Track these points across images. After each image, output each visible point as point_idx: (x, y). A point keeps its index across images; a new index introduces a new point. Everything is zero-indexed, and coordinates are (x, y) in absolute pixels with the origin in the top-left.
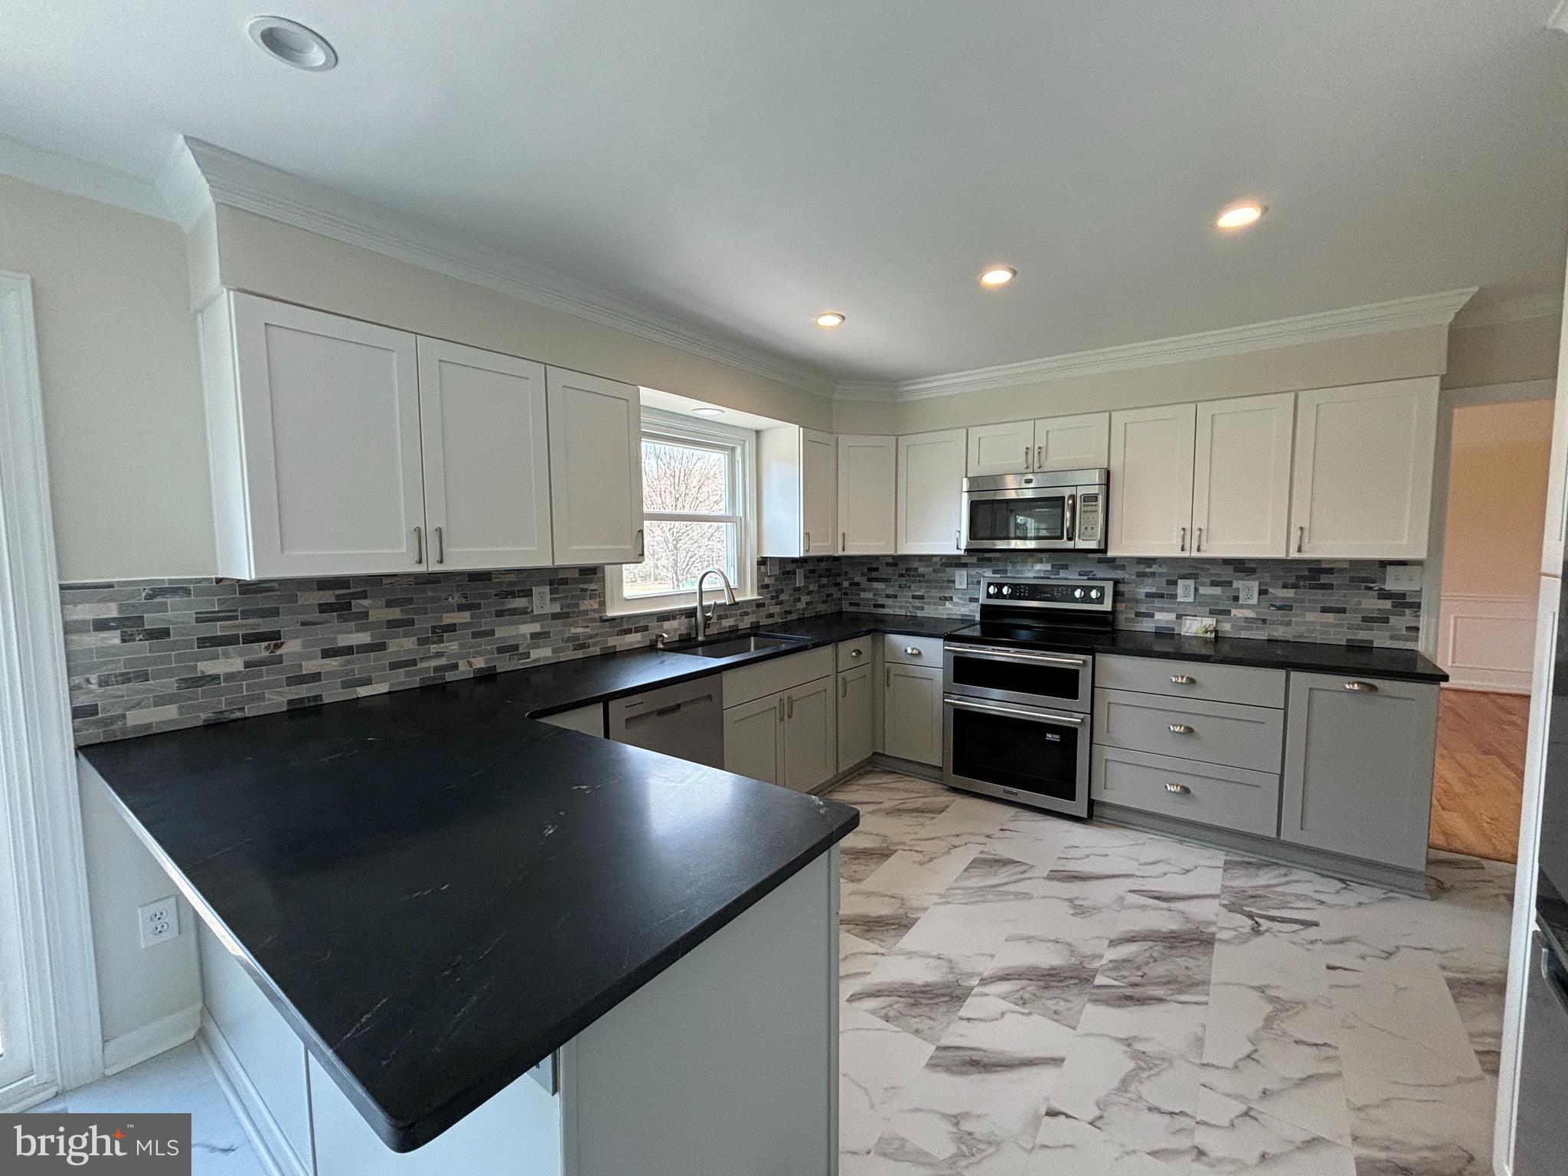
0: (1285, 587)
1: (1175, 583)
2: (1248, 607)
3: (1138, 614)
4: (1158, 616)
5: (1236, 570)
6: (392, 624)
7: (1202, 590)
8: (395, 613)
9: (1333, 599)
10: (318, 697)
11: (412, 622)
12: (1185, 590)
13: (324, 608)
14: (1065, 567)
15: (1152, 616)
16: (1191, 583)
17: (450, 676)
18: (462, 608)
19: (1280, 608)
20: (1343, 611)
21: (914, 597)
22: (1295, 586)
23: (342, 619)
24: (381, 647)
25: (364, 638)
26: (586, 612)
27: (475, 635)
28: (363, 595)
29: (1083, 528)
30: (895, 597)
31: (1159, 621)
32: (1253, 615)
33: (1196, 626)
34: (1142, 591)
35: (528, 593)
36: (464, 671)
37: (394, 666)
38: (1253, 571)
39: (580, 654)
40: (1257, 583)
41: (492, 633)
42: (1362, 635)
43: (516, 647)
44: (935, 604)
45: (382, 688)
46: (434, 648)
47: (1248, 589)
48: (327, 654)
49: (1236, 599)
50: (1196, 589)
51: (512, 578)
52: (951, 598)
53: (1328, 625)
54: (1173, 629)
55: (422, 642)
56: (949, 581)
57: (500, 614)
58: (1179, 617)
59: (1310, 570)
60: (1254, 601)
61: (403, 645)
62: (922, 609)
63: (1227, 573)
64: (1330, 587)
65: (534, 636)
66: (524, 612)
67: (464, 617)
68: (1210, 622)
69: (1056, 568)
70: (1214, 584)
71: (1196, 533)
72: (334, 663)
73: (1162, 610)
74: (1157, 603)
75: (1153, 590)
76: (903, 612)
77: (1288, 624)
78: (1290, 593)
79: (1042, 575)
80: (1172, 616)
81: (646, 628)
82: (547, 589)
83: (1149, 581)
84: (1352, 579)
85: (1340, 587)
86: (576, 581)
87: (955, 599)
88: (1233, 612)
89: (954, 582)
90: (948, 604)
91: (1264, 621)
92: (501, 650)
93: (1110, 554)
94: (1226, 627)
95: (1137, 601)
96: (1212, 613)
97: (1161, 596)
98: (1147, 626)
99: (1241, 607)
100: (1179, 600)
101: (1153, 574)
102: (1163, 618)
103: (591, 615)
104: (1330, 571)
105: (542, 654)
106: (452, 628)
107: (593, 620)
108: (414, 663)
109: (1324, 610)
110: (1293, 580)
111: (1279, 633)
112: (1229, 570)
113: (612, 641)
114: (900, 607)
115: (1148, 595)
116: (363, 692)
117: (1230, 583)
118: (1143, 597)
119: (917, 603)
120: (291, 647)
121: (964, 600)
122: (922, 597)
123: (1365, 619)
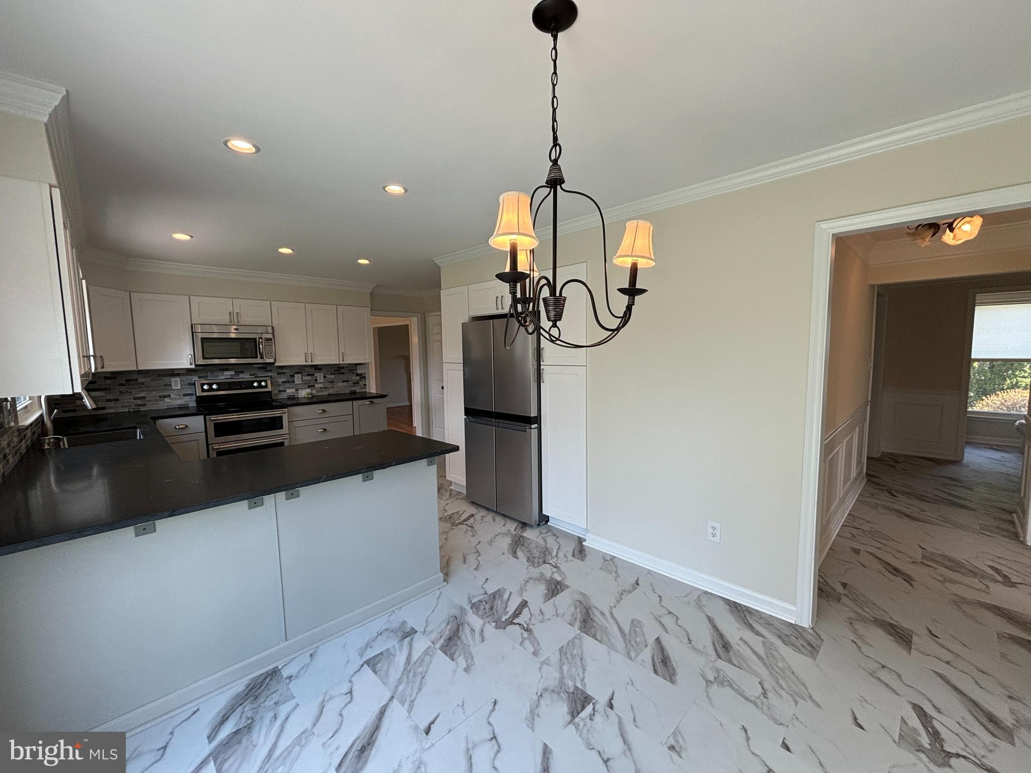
0: (331, 374)
1: (293, 376)
2: (320, 383)
3: (280, 391)
4: (288, 391)
5: (315, 369)
7: (305, 378)
9: (345, 377)
12: (298, 379)
14: (242, 372)
15: (285, 391)
16: (300, 375)
19: (331, 382)
20: (348, 381)
21: (135, 398)
22: (334, 374)
29: (266, 353)
30: (117, 400)
31: (289, 393)
32: (322, 386)
33: (303, 393)
34: (280, 380)
38: (320, 369)
40: (322, 374)
42: (354, 389)
44: (155, 400)
47: (320, 376)
49: (316, 380)
50: (302, 378)
52: (169, 396)
53: (345, 386)
54: (294, 395)
56: (165, 385)
58: (297, 390)
59: (338, 368)
60: (322, 381)
62: (144, 405)
63: (312, 371)
64: (343, 373)
68: (309, 390)
69: (237, 373)
70: (308, 375)
71: (310, 355)
73: (289, 388)
74: (287, 385)
75: (285, 380)
76: (126, 410)
77: (333, 388)
78: (333, 376)
80: (294, 390)
83: (282, 376)
84: (349, 370)
85: (347, 373)
87: (172, 396)
88: (316, 385)
89: (171, 385)
90: (167, 400)
91: (326, 388)
93: (277, 364)
94: (314, 392)
95: (279, 385)
96: (309, 387)
97: (288, 382)
98: (284, 396)
99: (318, 383)
100: (296, 383)
101: (284, 373)
102: (290, 391)
104: (343, 368)
109: (343, 382)
110: (333, 372)
111: (331, 391)
112: (313, 369)
114: (123, 407)
115: (283, 382)
117: (313, 375)
118: (281, 383)
119: (139, 402)
121: (180, 395)
122: (144, 398)
123: (354, 383)
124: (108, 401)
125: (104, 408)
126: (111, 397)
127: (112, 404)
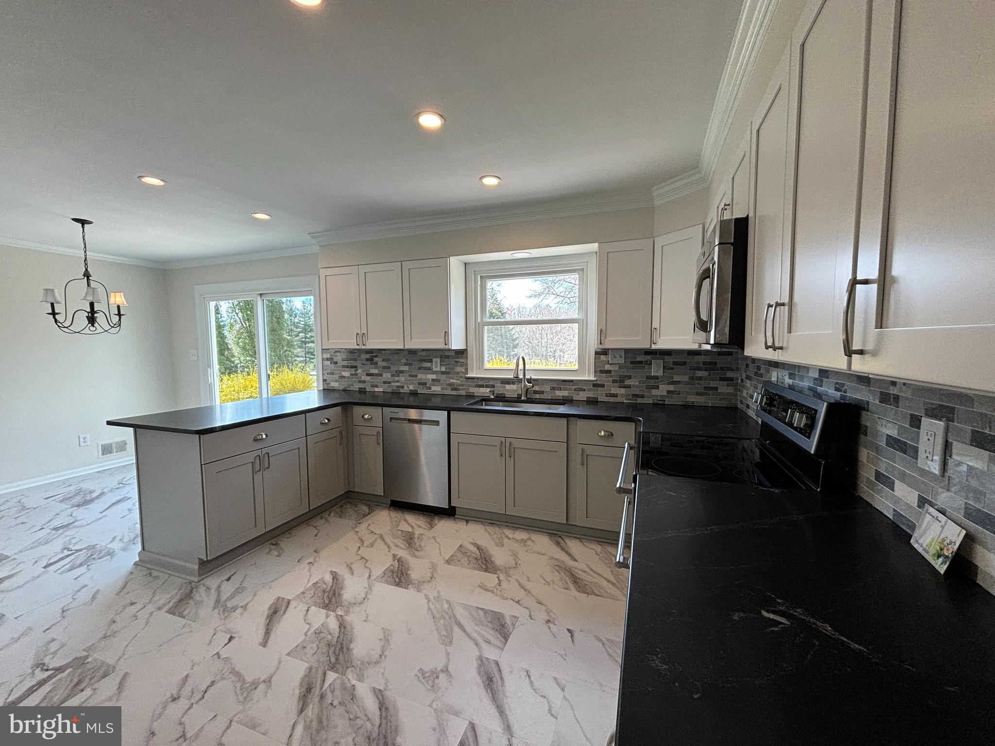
6: (384, 367)
8: (385, 364)
10: (365, 388)
11: (389, 368)
13: (367, 360)
17: (402, 391)
18: (406, 364)
23: (371, 364)
24: (381, 375)
25: (376, 371)
26: (458, 373)
27: (410, 376)
28: (376, 356)
35: (431, 361)
36: (406, 390)
37: (385, 382)
39: (454, 393)
41: (416, 376)
43: (425, 384)
45: (381, 390)
46: (397, 378)
48: (368, 375)
51: (424, 353)
55: (393, 375)
57: (420, 368)
61: (387, 376)
65: (433, 380)
66: (429, 369)
67: (406, 368)
72: (368, 378)
82: (439, 360)
86: (453, 357)
92: (420, 384)
103: (461, 375)
105: (436, 389)
106: (402, 372)
107: (462, 377)
108: (390, 383)
113: (472, 390)
116: (376, 389)
120: (359, 371)
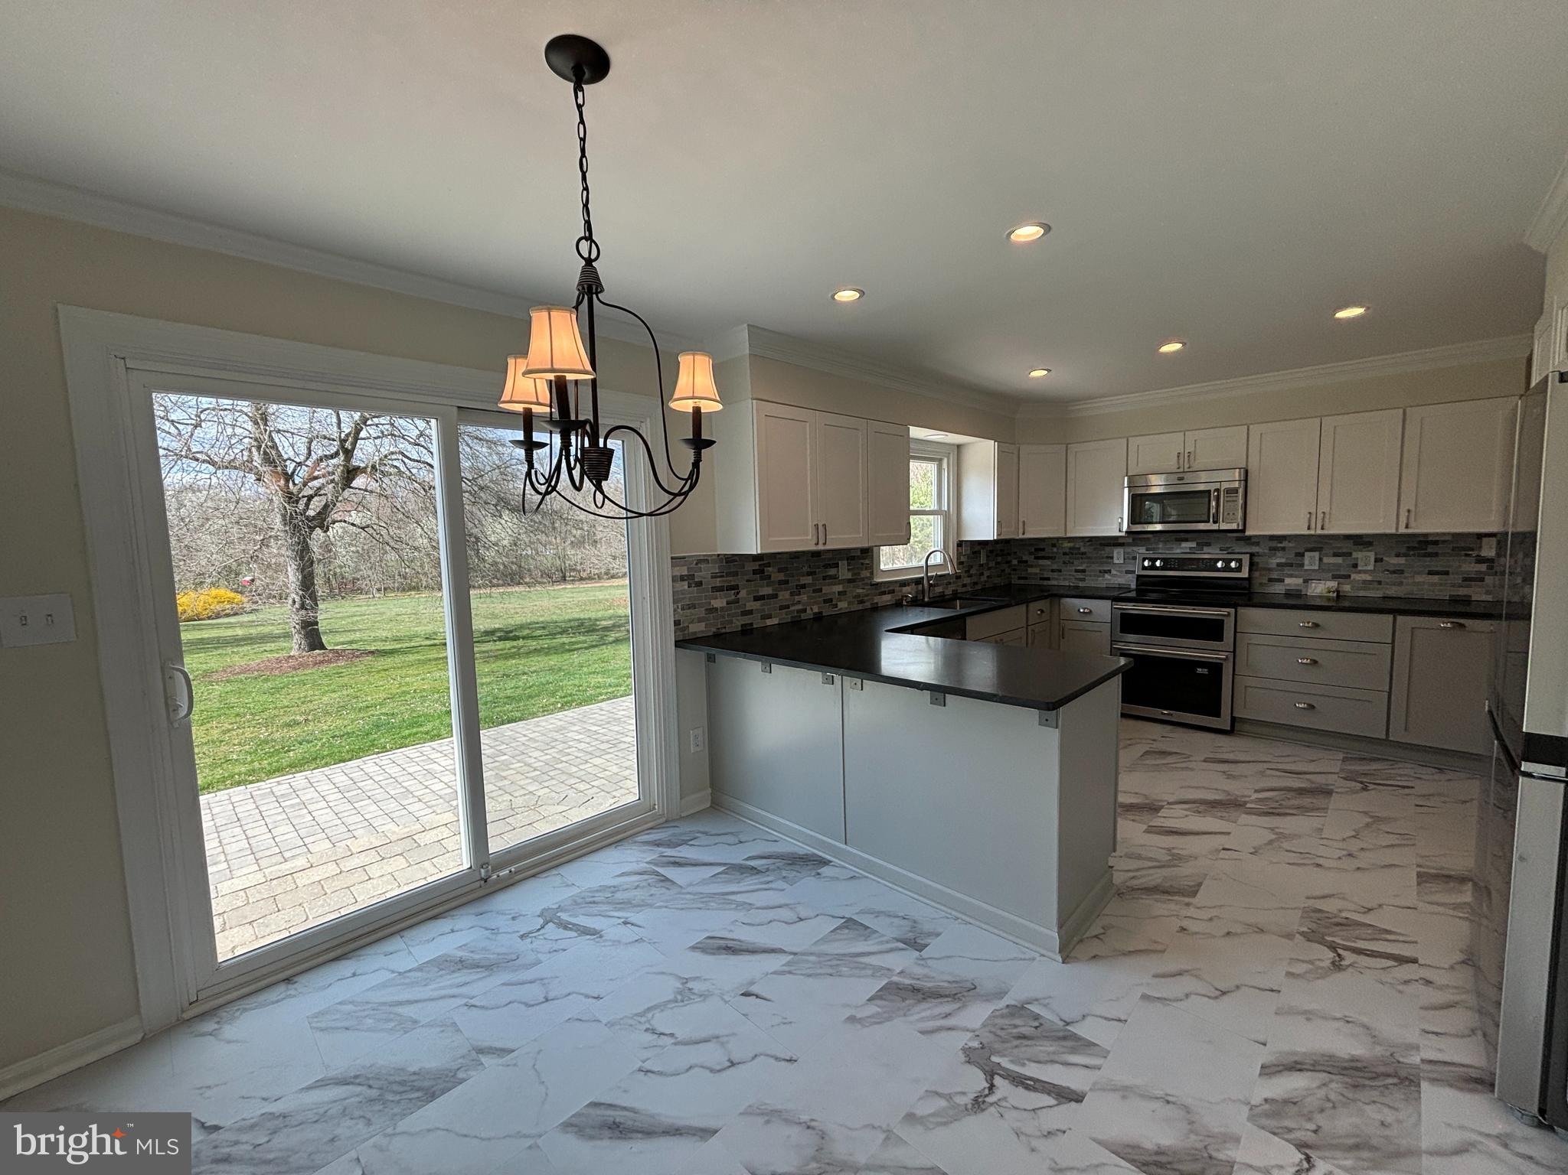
0: (1398, 555)
1: (1302, 555)
2: (1365, 572)
3: (1270, 580)
4: (1288, 581)
5: (1356, 544)
6: (781, 582)
7: (1326, 560)
8: (781, 576)
9: (1438, 564)
10: (751, 624)
11: (786, 582)
12: (1311, 561)
13: (755, 572)
14: (1208, 544)
15: (1283, 581)
16: (1316, 554)
17: (803, 616)
18: (809, 574)
19: (1394, 572)
20: (1447, 573)
21: (1077, 571)
22: (1405, 555)
23: (762, 579)
24: (775, 596)
25: (767, 591)
26: (863, 579)
27: (814, 591)
28: (769, 565)
29: (1226, 514)
30: (1060, 571)
31: (1288, 585)
32: (1369, 578)
33: (1319, 588)
34: (1274, 561)
35: (837, 566)
36: (809, 614)
37: (782, 608)
38: (1370, 544)
39: (860, 607)
40: (1373, 553)
41: (820, 590)
42: (1462, 592)
43: (831, 600)
44: (1095, 576)
45: (775, 621)
46: (797, 598)
47: (1366, 558)
48: (757, 599)
49: (1355, 566)
50: (1321, 560)
51: (830, 555)
52: (1110, 571)
53: (1434, 584)
54: (1301, 591)
55: (792, 594)
56: (1107, 557)
57: (824, 578)
58: (1306, 581)
59: (1420, 542)
60: (1371, 567)
61: (784, 595)
62: (1083, 580)
63: (1347, 546)
64: (1436, 554)
65: (840, 593)
66: (835, 577)
67: (808, 580)
68: (1333, 584)
69: (1200, 545)
70: (1336, 555)
71: (1320, 516)
72: (758, 604)
73: (1291, 576)
74: (1287, 571)
75: (1283, 560)
76: (1067, 583)
77: (1400, 584)
78: (1402, 560)
79: (1188, 551)
80: (1300, 581)
81: (893, 592)
82: (846, 562)
83: (1279, 554)
84: (1454, 549)
85: (1444, 554)
86: (859, 558)
87: (1114, 572)
88: (1353, 576)
89: (1112, 558)
90: (1107, 576)
91: (1380, 583)
92: (825, 601)
93: (1248, 533)
94: (1347, 588)
95: (1270, 570)
96: (1334, 577)
97: (1291, 565)
98: (1278, 589)
99: (1360, 572)
100: (1306, 568)
101: (1283, 549)
102: (1292, 582)
103: (866, 581)
104: (1436, 543)
105: (843, 605)
106: (803, 586)
107: (866, 584)
108: (788, 607)
109: (1430, 573)
110: (1403, 550)
111: (1392, 591)
112: (1350, 544)
113: (877, 599)
114: (1065, 579)
115: (1278, 565)
116: (769, 622)
117: (1350, 554)
118: (1275, 566)
119: (1080, 576)
120: (743, 593)
121: (1121, 572)
122: (1083, 571)
123: (1465, 579)
124: (1053, 571)
125: (1048, 579)
126: (1055, 567)
127: (1055, 575)
